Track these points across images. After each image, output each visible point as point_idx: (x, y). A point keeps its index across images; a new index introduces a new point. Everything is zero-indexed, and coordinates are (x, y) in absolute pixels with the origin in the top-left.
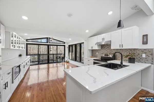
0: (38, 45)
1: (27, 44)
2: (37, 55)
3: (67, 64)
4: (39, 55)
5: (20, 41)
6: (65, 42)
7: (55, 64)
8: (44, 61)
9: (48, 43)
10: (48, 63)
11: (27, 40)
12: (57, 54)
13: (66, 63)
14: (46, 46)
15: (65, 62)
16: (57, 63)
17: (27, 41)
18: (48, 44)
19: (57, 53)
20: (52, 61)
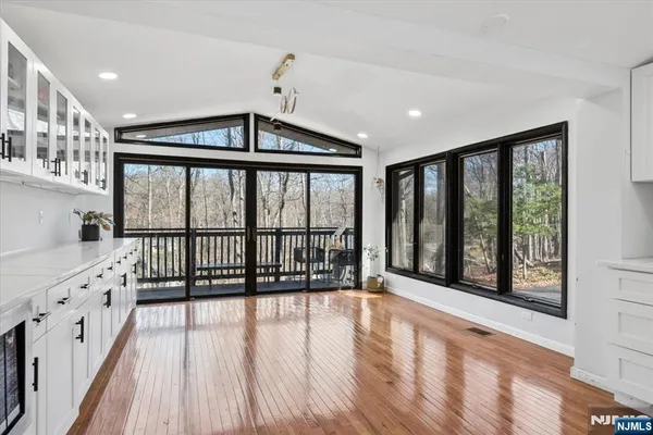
0: (188, 163)
1: (121, 160)
2: (179, 235)
3: (372, 304)
4: (189, 234)
5: (76, 138)
6: (357, 147)
7: (287, 301)
8: (223, 277)
9: (246, 149)
10: (251, 290)
11: (120, 133)
12: (309, 233)
13: (365, 297)
14: (240, 176)
15: (358, 286)
16: (310, 291)
17: (119, 140)
18: (251, 156)
19: (303, 225)
20: (272, 279)
